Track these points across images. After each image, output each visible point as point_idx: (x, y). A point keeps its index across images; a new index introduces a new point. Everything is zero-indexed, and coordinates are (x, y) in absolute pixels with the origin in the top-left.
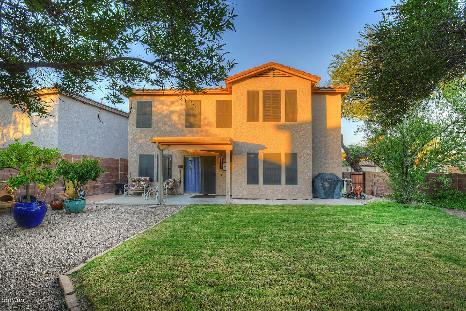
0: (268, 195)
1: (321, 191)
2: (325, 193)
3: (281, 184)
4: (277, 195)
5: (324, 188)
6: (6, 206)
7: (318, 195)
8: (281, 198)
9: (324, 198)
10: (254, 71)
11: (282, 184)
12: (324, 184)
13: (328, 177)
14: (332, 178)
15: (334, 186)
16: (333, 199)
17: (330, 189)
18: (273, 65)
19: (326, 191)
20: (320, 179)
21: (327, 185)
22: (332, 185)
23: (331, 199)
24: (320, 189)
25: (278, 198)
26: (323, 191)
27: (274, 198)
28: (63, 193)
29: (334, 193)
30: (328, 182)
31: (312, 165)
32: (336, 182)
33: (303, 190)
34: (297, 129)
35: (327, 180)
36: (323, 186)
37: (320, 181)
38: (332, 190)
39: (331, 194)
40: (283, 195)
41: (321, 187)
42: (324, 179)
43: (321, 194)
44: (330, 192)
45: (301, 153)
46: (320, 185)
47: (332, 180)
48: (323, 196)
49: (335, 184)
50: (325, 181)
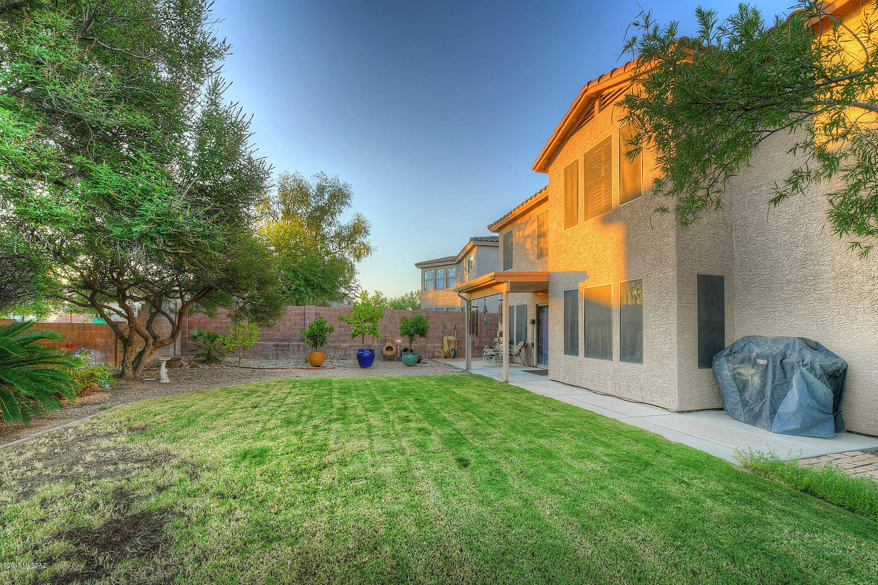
0: (591, 381)
1: (733, 397)
2: (745, 403)
3: (612, 359)
4: (606, 384)
5: (742, 386)
6: (388, 354)
7: (728, 407)
8: (611, 393)
9: (742, 419)
11: (614, 358)
12: (739, 374)
13: (756, 350)
14: (771, 353)
15: (775, 384)
16: (770, 429)
17: (762, 393)
18: (586, 90)
19: (747, 396)
20: (727, 355)
21: (752, 375)
22: (770, 380)
23: (763, 427)
24: (729, 390)
25: (607, 392)
26: (736, 396)
27: (601, 389)
28: (440, 349)
29: (774, 412)
30: (753, 367)
31: (676, 311)
32: (789, 371)
33: (655, 379)
34: (641, 215)
35: (749, 359)
36: (735, 379)
37: (728, 361)
38: (769, 396)
39: (766, 413)
40: (615, 387)
41: (731, 382)
42: (740, 356)
43: (732, 404)
44: (763, 404)
45: (651, 278)
46: (727, 375)
47: (773, 361)
48: (739, 412)
49: (782, 375)
50: (743, 361)
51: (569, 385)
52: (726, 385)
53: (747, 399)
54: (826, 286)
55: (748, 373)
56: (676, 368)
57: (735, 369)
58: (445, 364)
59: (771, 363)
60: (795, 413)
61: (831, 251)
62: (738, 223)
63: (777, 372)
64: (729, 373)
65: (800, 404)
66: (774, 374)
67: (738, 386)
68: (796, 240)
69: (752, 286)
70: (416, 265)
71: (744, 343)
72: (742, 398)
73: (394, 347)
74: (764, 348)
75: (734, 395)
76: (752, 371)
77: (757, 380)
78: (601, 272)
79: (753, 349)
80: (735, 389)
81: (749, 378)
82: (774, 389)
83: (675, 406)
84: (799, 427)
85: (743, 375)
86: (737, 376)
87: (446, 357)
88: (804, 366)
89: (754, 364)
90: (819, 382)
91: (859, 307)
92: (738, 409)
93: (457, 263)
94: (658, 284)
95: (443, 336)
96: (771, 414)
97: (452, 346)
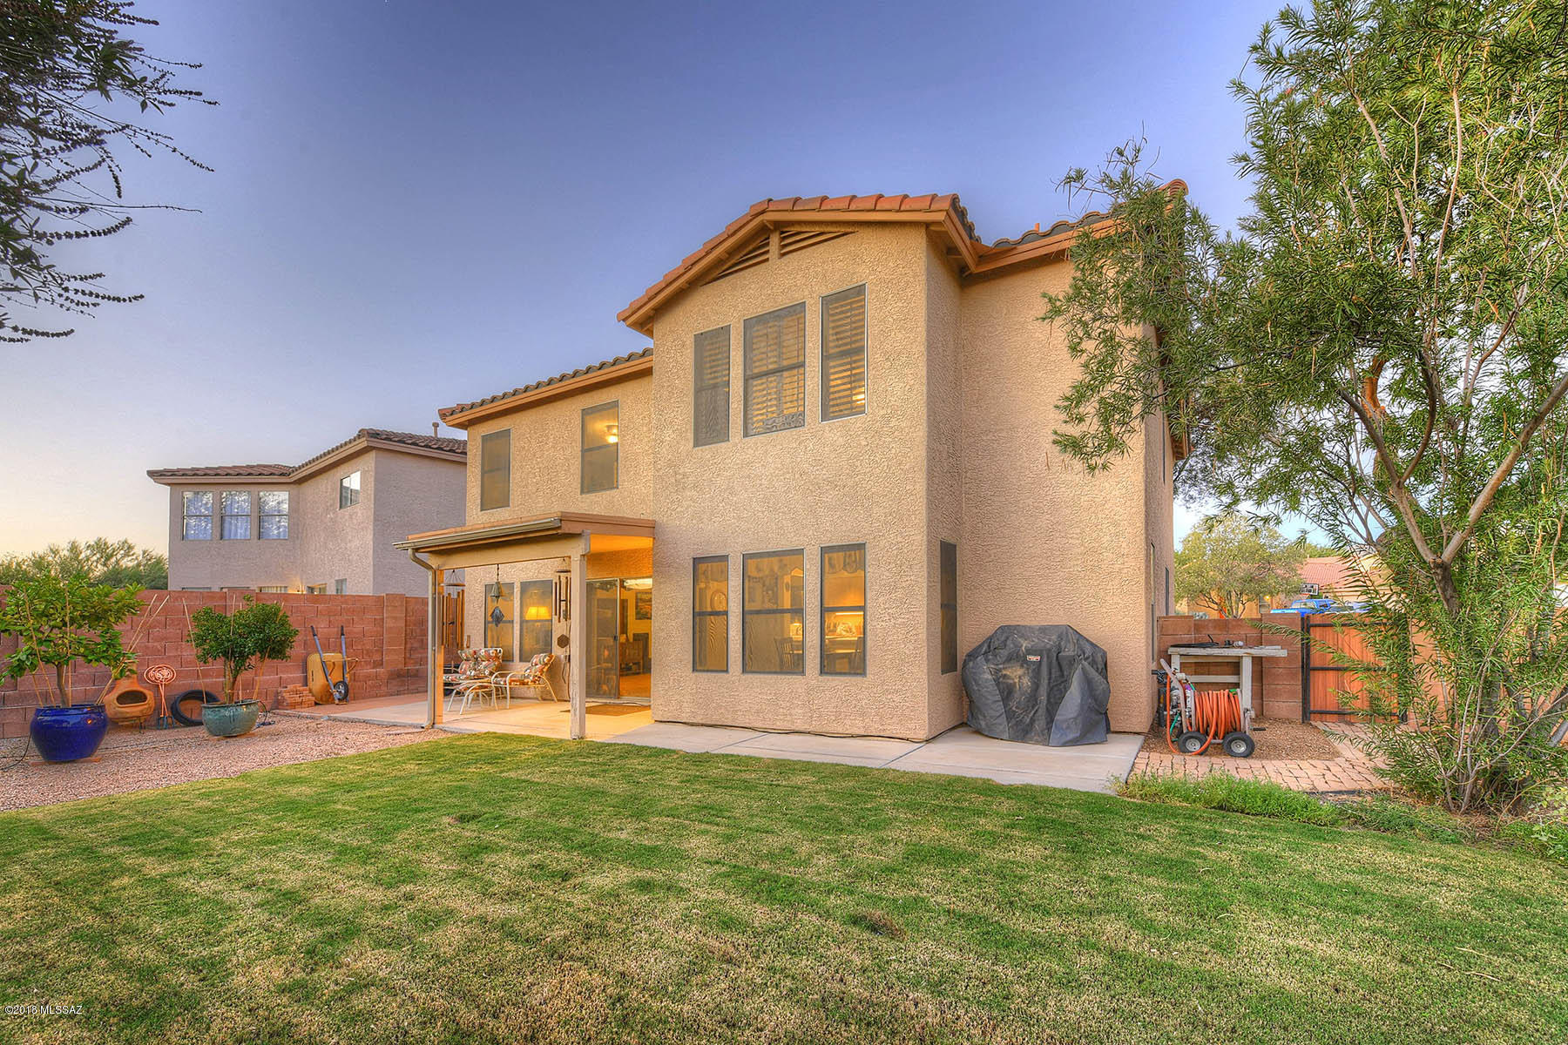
0: (758, 712)
1: (993, 706)
2: (1010, 715)
3: (803, 673)
4: (791, 715)
5: (1007, 692)
6: (128, 713)
7: (983, 723)
8: (802, 728)
9: (1006, 736)
10: (700, 259)
11: (808, 671)
12: (1005, 676)
13: (1025, 644)
14: (1045, 646)
15: (1051, 685)
16: (1046, 742)
17: (1033, 698)
18: (763, 212)
19: (1013, 704)
20: (986, 653)
21: (1020, 677)
22: (1044, 682)
23: (1037, 743)
24: (988, 699)
25: (793, 728)
26: (1000, 707)
27: (780, 725)
28: (299, 687)
29: (1050, 720)
30: (1022, 666)
31: (925, 593)
32: (1065, 667)
33: (889, 697)
34: (864, 443)
35: (1018, 655)
36: (998, 684)
37: (987, 661)
38: (1045, 702)
39: (1040, 724)
40: (811, 717)
41: (992, 687)
42: (1004, 653)
43: (991, 717)
44: (1035, 713)
45: (882, 543)
46: (987, 679)
47: (1048, 657)
48: (1001, 727)
49: (1058, 674)
50: (1009, 659)
51: (702, 725)
52: (986, 694)
53: (1014, 709)
54: (1075, 563)
55: (1015, 674)
56: (925, 677)
57: (1000, 670)
58: (329, 719)
59: (1045, 659)
60: (1075, 718)
61: (1081, 521)
62: (968, 475)
63: (1053, 671)
64: (990, 677)
65: (1082, 705)
66: (1050, 673)
67: (1001, 693)
68: (1041, 505)
69: (987, 560)
70: (151, 474)
71: (1005, 635)
72: (1007, 709)
73: (149, 694)
74: (1033, 641)
75: (994, 706)
76: (1020, 672)
77: (1026, 681)
78: (781, 528)
79: (1020, 642)
80: (998, 697)
81: (1017, 680)
82: (1051, 689)
83: (923, 734)
84: (1078, 735)
85: (1009, 678)
86: (1001, 679)
87: (316, 704)
88: (1086, 659)
89: (1024, 662)
90: (1100, 677)
91: (1108, 588)
92: (1000, 724)
93: (295, 483)
94: (895, 552)
95: (308, 654)
96: (1048, 723)
97: (336, 676)
